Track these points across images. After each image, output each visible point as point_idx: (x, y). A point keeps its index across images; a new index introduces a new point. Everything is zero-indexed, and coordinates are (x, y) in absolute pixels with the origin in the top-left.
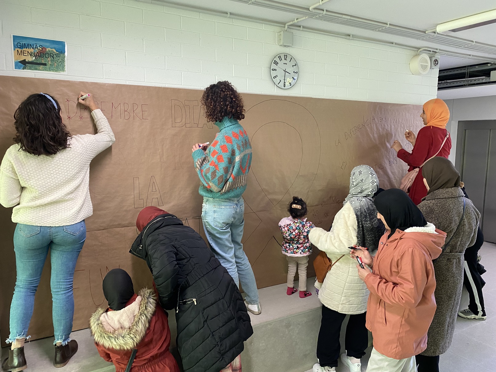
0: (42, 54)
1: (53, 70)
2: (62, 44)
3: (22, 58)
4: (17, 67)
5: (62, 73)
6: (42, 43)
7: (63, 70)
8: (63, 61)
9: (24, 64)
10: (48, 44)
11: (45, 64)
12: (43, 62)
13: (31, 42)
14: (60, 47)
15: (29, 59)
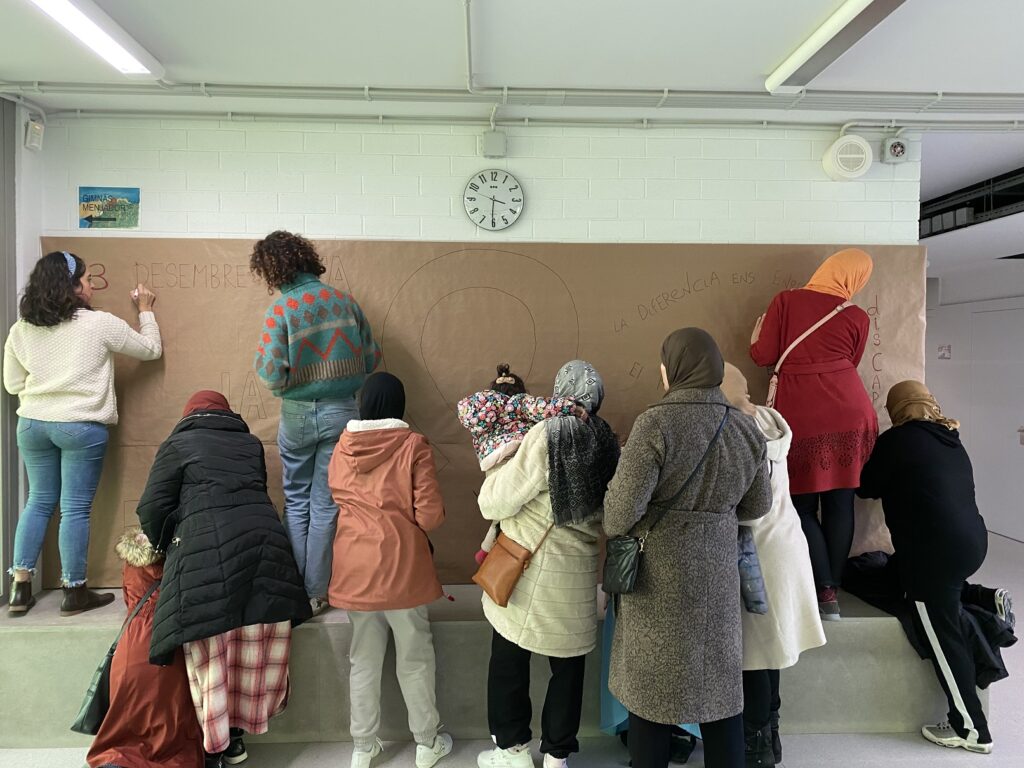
0: (112, 206)
1: (123, 226)
2: (136, 191)
3: (89, 214)
4: (82, 225)
5: (134, 229)
6: (111, 193)
7: (136, 225)
8: (137, 213)
9: (89, 221)
10: (119, 193)
11: (115, 219)
12: (112, 216)
13: (99, 193)
14: (134, 195)
15: (96, 214)
